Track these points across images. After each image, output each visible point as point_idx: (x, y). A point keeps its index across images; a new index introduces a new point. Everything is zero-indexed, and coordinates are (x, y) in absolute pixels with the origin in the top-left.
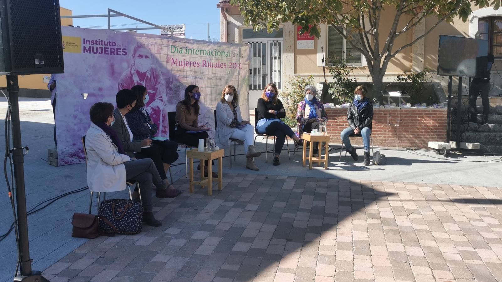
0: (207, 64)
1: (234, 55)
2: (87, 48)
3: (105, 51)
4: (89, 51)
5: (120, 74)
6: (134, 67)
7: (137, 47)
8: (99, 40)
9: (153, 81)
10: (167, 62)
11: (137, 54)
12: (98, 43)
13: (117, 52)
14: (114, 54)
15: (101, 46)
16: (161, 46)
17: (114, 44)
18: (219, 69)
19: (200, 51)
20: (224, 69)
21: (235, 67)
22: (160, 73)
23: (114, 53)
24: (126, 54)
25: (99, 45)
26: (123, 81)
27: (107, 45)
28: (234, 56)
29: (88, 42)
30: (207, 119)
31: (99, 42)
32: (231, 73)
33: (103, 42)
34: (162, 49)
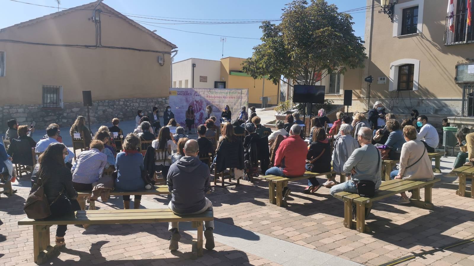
1: (239, 93)
2: (179, 94)
3: (185, 94)
5: (189, 101)
6: (194, 99)
7: (195, 93)
10: (207, 97)
11: (196, 95)
14: (188, 95)
16: (205, 91)
17: (187, 92)
18: (231, 99)
19: (221, 93)
20: (233, 99)
21: (239, 98)
22: (204, 101)
29: (179, 92)
31: (182, 92)
32: (237, 101)
33: (184, 92)
34: (205, 93)
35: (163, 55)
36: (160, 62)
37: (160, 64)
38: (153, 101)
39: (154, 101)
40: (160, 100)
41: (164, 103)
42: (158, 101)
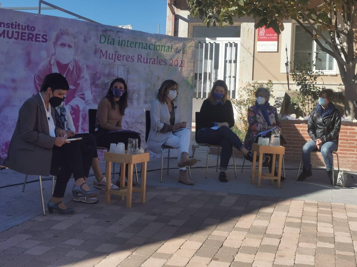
0: (142, 58)
3: (22, 36)
4: (3, 36)
5: (38, 64)
6: (53, 57)
7: (59, 33)
8: (16, 22)
9: (75, 74)
10: (95, 53)
11: (59, 42)
12: (14, 27)
13: (36, 38)
14: (32, 41)
15: (17, 30)
16: (88, 33)
17: (33, 29)
19: (134, 44)
21: (176, 65)
22: (85, 67)
23: (32, 39)
24: (46, 41)
25: (16, 28)
26: (40, 72)
27: (25, 29)
28: (176, 51)
29: (3, 25)
31: (16, 25)
33: (20, 26)
34: (90, 39)
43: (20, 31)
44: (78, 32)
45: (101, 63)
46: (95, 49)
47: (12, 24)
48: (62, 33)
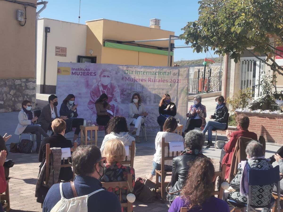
0: (152, 80)
2: (74, 73)
3: (84, 74)
4: (75, 74)
5: (92, 86)
6: (100, 82)
7: (102, 71)
8: (80, 68)
9: (111, 90)
10: (122, 79)
11: (102, 75)
12: (79, 70)
13: (91, 74)
17: (89, 70)
18: (162, 83)
19: (146, 73)
20: (165, 83)
21: (174, 82)
22: (117, 86)
23: (89, 74)
24: (96, 75)
25: (80, 71)
26: (93, 90)
27: (85, 71)
28: (174, 75)
29: (74, 70)
30: (151, 114)
31: (80, 69)
33: (82, 69)
34: (119, 72)
35: (25, 8)
36: (20, 19)
37: (20, 22)
38: (6, 83)
39: (8, 84)
40: (18, 82)
41: (24, 88)
42: (14, 84)
43: (83, 72)
44: (112, 69)
45: (126, 83)
46: (123, 77)
47: (79, 69)
48: (104, 71)
